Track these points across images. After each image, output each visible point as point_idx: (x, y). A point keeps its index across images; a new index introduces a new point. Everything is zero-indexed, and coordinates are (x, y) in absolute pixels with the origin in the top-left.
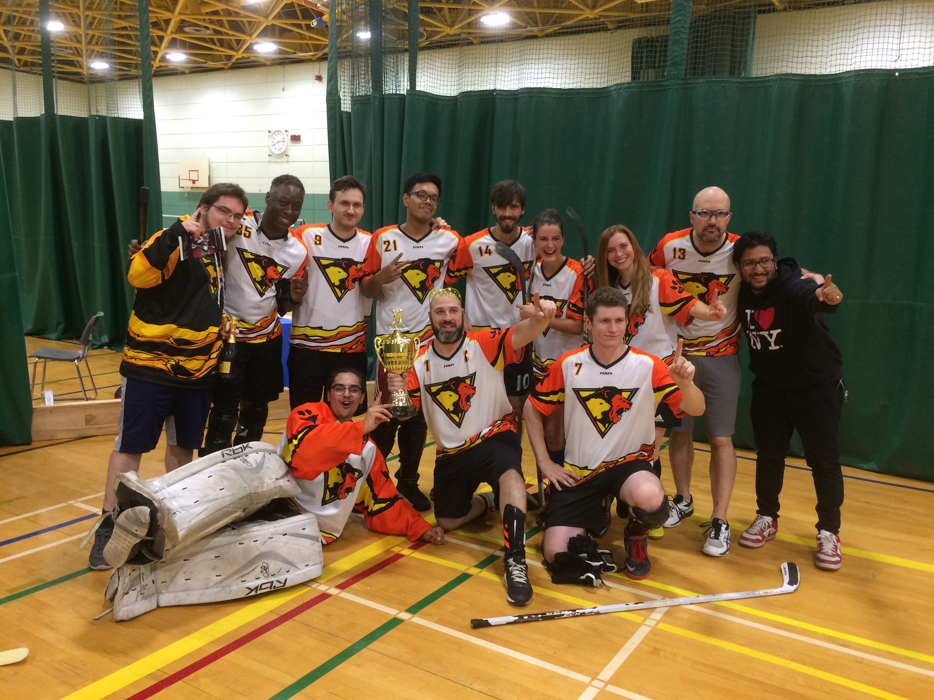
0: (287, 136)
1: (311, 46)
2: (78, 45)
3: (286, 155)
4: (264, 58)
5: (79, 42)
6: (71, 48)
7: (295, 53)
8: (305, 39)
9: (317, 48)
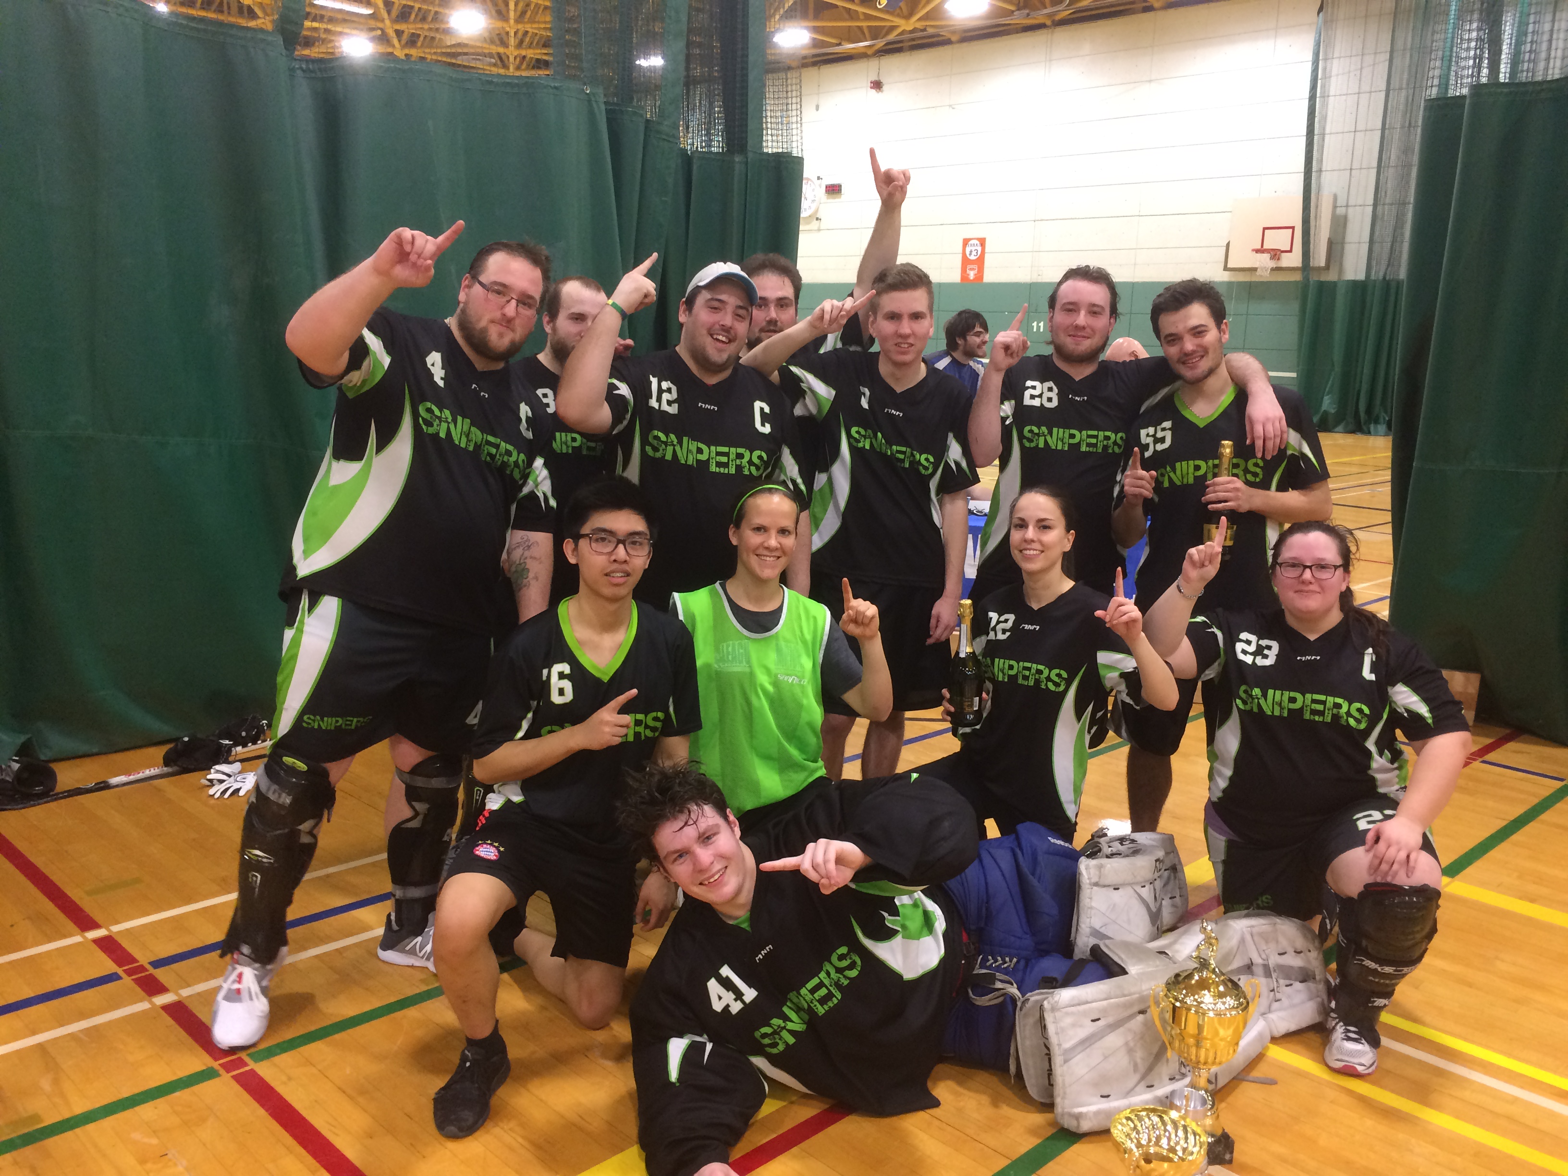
0: (820, 186)
1: (866, 31)
2: (501, 50)
3: (817, 219)
4: (791, 56)
5: (504, 43)
6: (491, 55)
7: (840, 44)
8: (858, 19)
9: (875, 33)
